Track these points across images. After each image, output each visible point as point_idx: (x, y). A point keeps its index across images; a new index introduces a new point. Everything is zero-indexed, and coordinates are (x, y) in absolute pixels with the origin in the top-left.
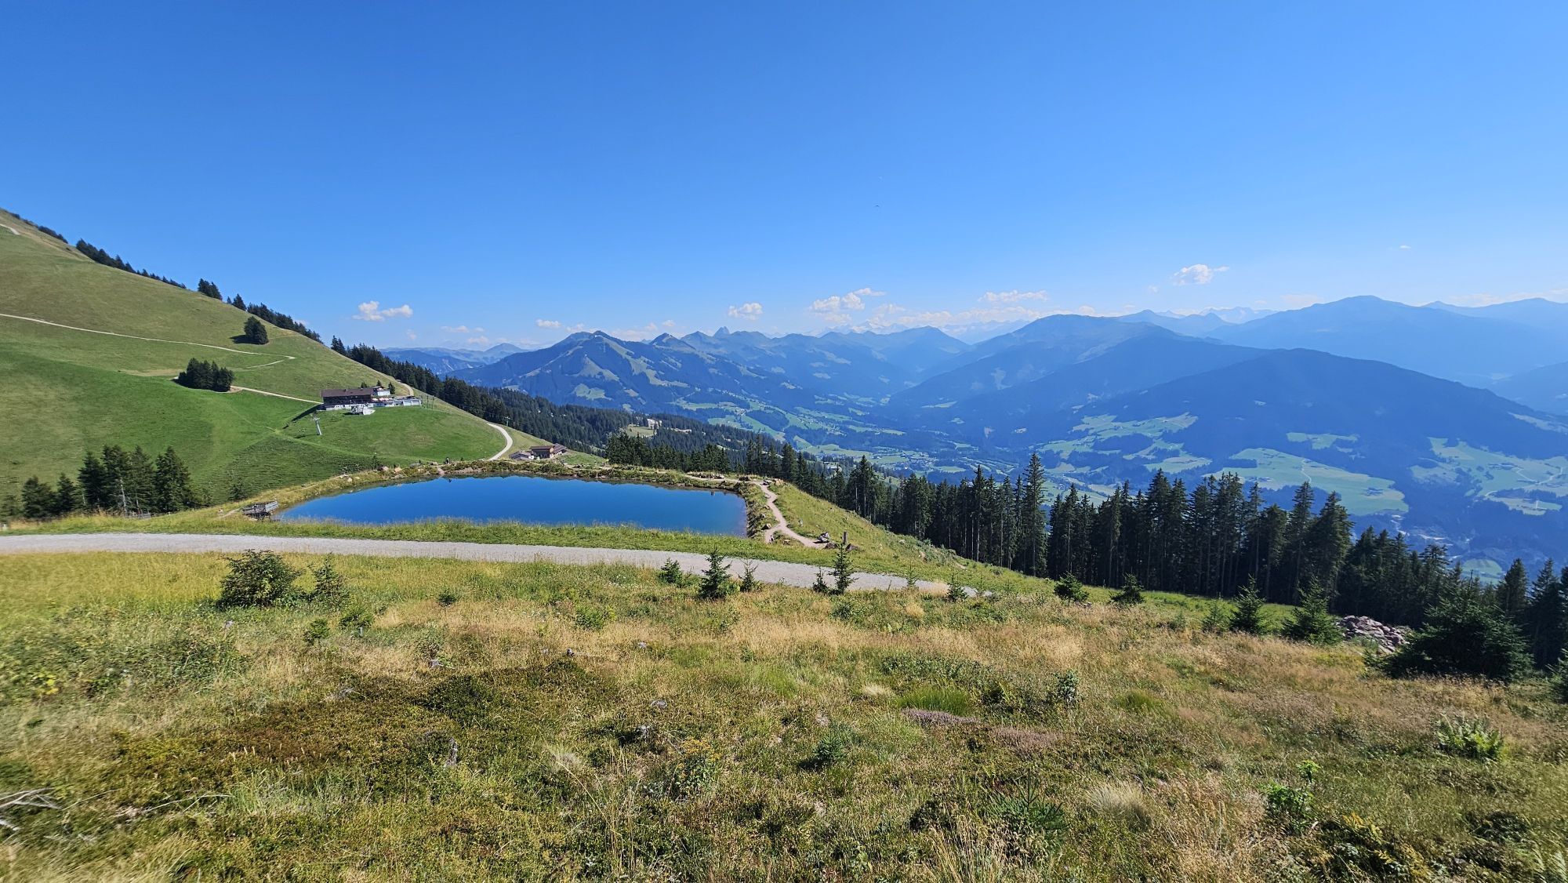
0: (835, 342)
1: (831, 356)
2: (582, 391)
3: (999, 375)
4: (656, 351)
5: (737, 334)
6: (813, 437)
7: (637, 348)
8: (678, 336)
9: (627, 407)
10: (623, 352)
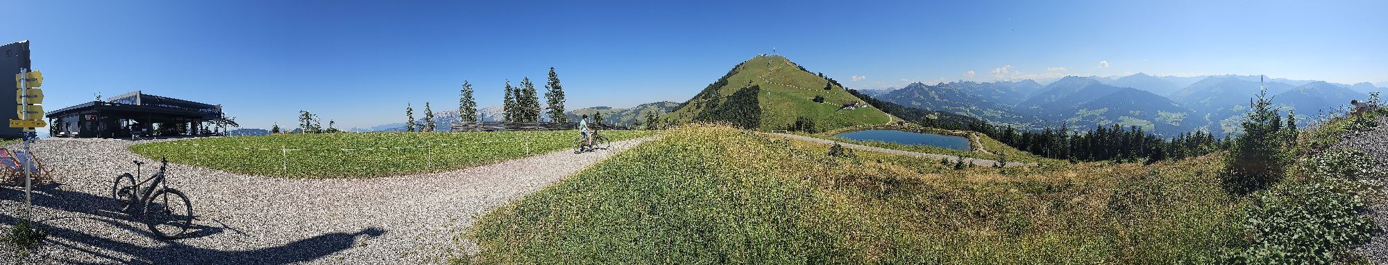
0: (998, 85)
1: (998, 90)
2: (914, 103)
3: (1053, 96)
4: (937, 89)
5: (966, 82)
6: (992, 118)
7: (932, 88)
8: (945, 83)
9: (928, 109)
10: (926, 89)
